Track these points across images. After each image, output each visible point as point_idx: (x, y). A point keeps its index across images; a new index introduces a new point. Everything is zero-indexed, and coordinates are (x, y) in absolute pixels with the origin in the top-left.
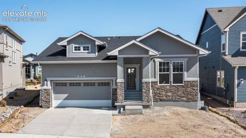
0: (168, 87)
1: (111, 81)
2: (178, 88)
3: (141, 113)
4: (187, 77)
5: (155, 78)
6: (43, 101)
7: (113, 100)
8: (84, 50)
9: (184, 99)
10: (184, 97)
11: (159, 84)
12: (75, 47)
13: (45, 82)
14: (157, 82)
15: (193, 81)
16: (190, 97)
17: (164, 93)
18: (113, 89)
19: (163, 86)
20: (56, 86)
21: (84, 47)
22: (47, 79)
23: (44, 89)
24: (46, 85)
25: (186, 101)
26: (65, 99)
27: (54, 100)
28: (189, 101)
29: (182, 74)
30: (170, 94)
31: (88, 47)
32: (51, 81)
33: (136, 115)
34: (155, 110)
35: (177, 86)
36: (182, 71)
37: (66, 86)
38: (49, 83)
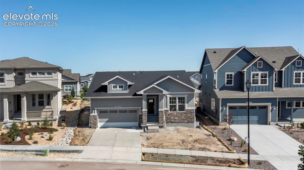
0: (175, 114)
1: (138, 109)
2: (182, 114)
3: (158, 132)
4: (187, 107)
5: (167, 108)
6: (92, 123)
7: (139, 122)
8: (119, 88)
9: (186, 121)
10: (185, 120)
11: (169, 112)
12: (113, 86)
13: (94, 111)
14: (168, 110)
15: (191, 110)
16: (189, 120)
17: (172, 117)
18: (139, 115)
19: (172, 113)
20: (100, 113)
21: (120, 86)
22: (95, 108)
23: (93, 116)
24: (93, 112)
25: (187, 123)
26: (106, 122)
27: (99, 122)
28: (189, 123)
29: (184, 105)
30: (176, 118)
31: (122, 86)
32: (97, 110)
33: (155, 133)
34: (167, 129)
35: (181, 113)
36: (184, 103)
37: (107, 113)
38: (96, 111)
